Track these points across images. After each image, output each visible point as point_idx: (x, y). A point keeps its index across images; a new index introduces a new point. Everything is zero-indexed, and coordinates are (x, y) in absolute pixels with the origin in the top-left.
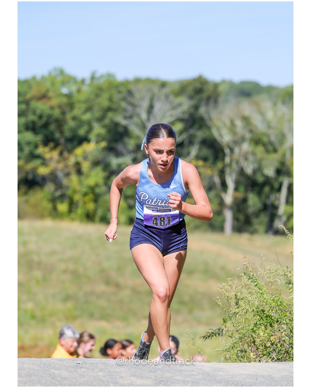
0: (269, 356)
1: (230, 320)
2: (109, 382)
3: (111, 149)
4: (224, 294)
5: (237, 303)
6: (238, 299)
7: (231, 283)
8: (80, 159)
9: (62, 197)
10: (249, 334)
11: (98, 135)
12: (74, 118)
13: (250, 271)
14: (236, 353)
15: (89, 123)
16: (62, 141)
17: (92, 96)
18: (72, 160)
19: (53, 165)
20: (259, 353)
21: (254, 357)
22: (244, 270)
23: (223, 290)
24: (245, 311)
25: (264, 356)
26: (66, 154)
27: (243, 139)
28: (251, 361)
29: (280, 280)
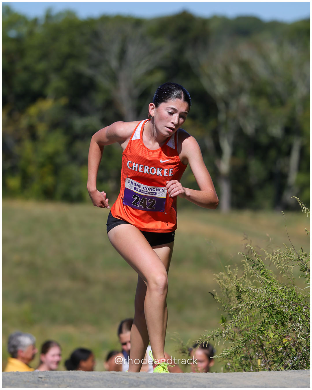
0: (282, 363)
1: (230, 318)
3: (74, 107)
4: (222, 286)
5: (239, 297)
6: (241, 292)
7: (230, 272)
8: (34, 121)
9: (13, 169)
10: (255, 336)
11: (57, 90)
12: (26, 68)
13: (255, 256)
14: (239, 360)
15: (45, 75)
17: (48, 40)
18: (24, 122)
20: (268, 360)
21: (262, 365)
22: (246, 255)
23: (221, 281)
24: (250, 307)
25: (274, 363)
26: (16, 115)
27: (241, 90)
28: (258, 369)
29: (292, 267)
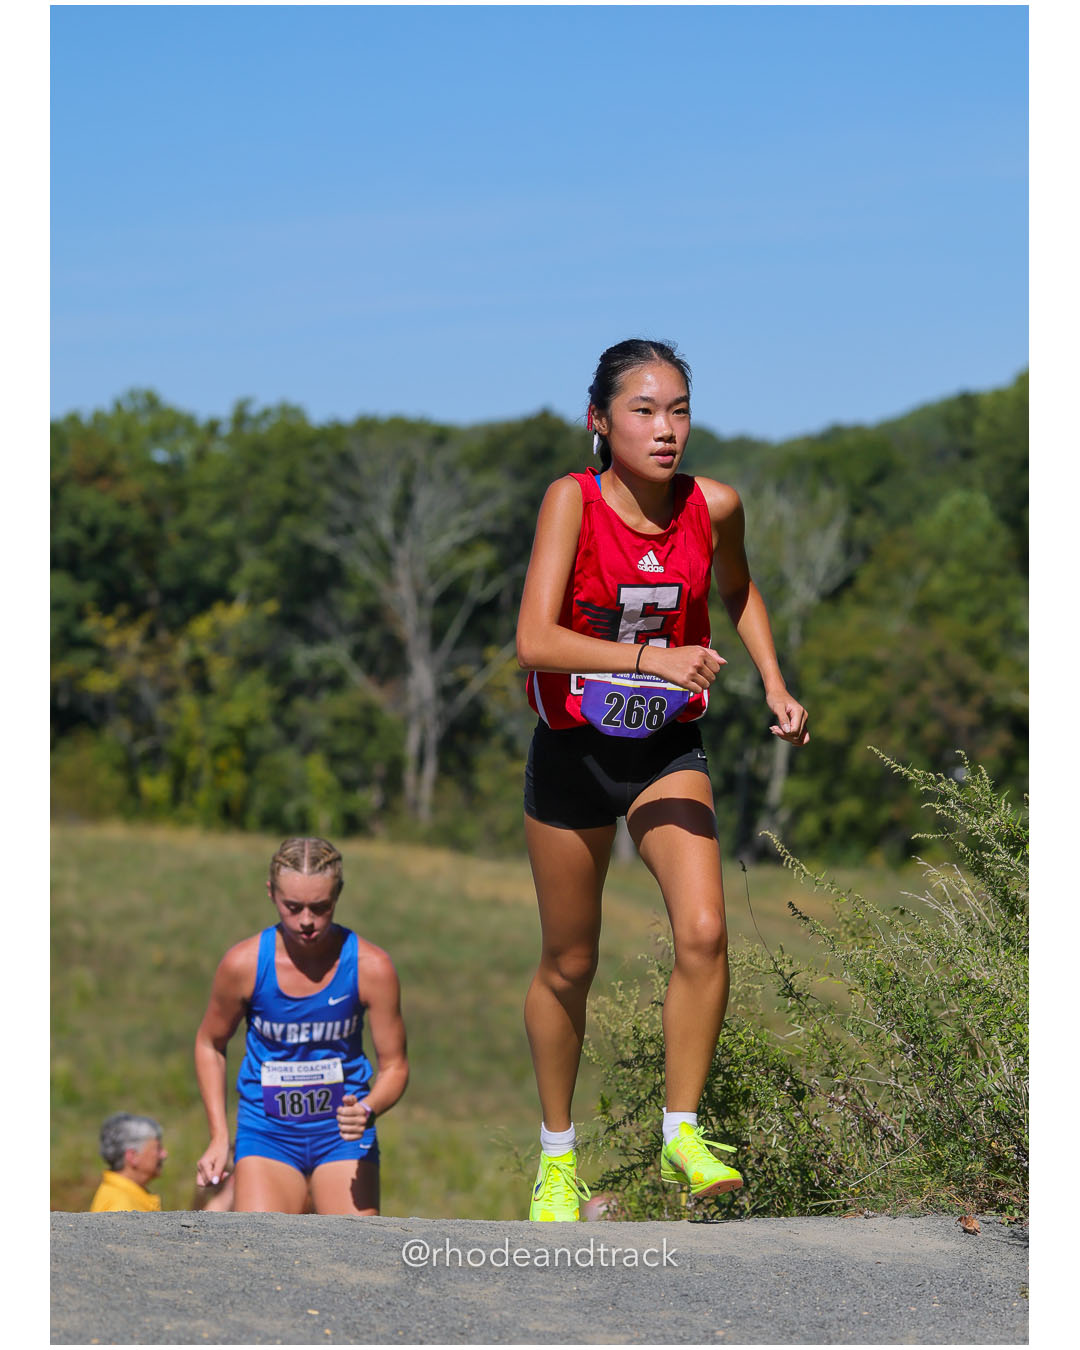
2: (272, 1279)
3: (293, 621)
5: (640, 1054)
6: (642, 1041)
7: (622, 995)
8: (204, 650)
9: (155, 756)
11: (256, 582)
12: (187, 534)
14: (638, 1194)
15: (230, 548)
16: (154, 598)
17: (240, 471)
18: (182, 652)
19: (126, 667)
21: (690, 1205)
23: (602, 1015)
26: (163, 636)
28: (681, 1215)
29: (760, 987)
